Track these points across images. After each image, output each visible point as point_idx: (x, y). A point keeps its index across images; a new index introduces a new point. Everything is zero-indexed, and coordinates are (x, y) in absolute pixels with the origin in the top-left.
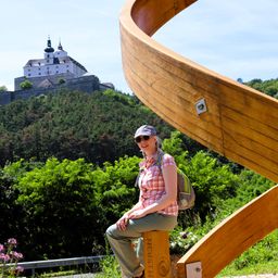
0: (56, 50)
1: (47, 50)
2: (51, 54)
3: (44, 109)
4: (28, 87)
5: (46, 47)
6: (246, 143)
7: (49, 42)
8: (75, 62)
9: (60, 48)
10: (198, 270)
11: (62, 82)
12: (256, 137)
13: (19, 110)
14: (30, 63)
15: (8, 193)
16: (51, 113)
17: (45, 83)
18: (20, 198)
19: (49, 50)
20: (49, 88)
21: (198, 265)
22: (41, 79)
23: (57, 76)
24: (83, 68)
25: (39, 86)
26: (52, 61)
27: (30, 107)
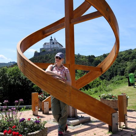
0: (53, 40)
1: (50, 40)
2: (52, 41)
3: (49, 58)
4: (44, 51)
5: (50, 39)
6: (27, 72)
7: (51, 37)
8: (59, 44)
9: (55, 39)
10: (47, 103)
11: (55, 50)
12: (28, 71)
13: (41, 58)
14: (45, 44)
15: (30, 84)
16: (51, 60)
17: (49, 50)
18: (34, 86)
19: (51, 40)
20: (51, 52)
21: (48, 102)
22: (48, 49)
23: (53, 48)
24: (62, 46)
25: (47, 51)
26: (52, 43)
27: (44, 58)
